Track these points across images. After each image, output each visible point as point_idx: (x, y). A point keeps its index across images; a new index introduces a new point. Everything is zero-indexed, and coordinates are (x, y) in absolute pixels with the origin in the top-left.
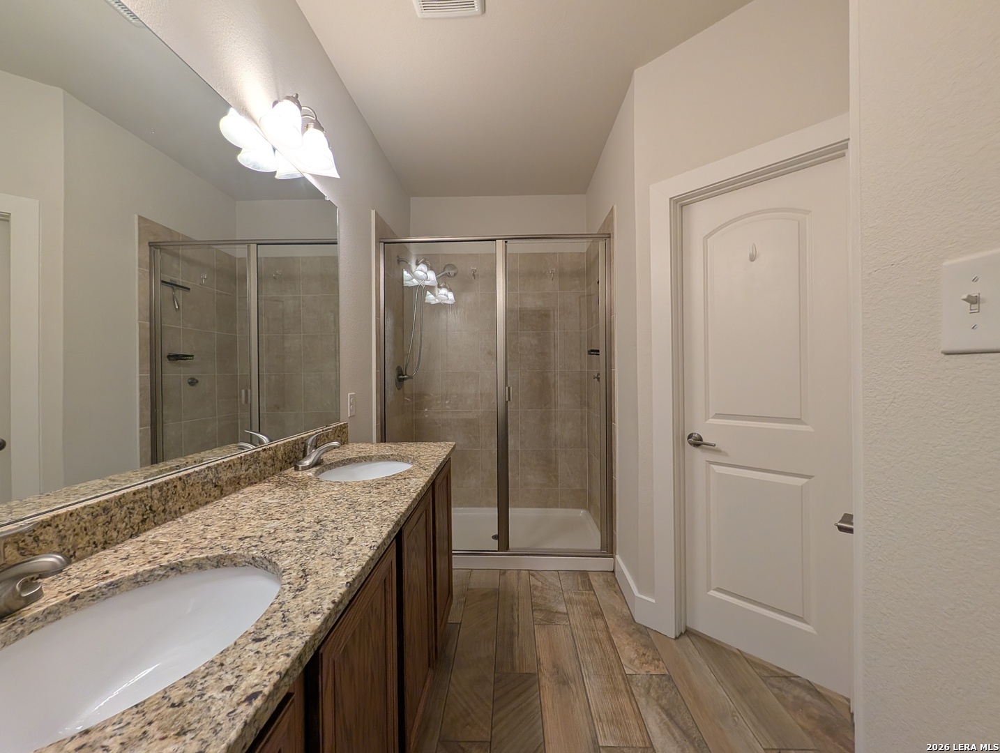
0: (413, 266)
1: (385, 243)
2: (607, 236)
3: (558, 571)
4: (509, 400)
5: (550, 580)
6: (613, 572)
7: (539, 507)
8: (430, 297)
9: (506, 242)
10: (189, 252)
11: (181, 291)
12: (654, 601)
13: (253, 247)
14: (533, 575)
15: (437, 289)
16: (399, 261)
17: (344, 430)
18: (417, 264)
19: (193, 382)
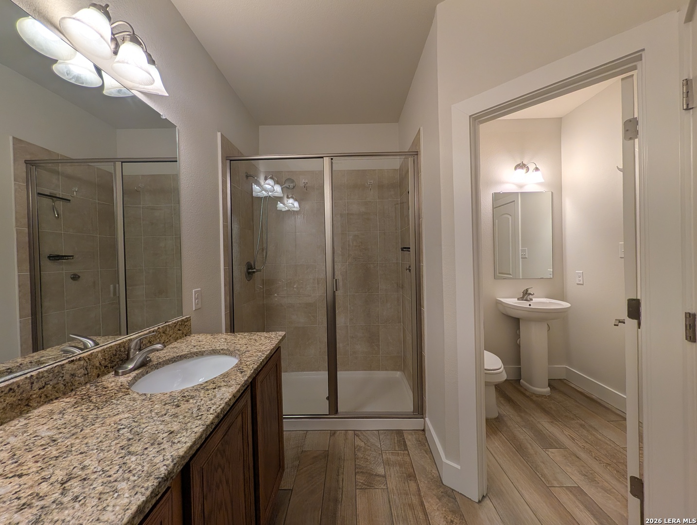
0: (262, 181)
1: (231, 160)
2: (415, 153)
3: (378, 430)
4: (336, 290)
5: (372, 440)
6: (424, 430)
7: (365, 370)
8: (280, 206)
9: (332, 159)
10: (69, 169)
11: (61, 202)
12: (459, 467)
13: (118, 164)
14: (358, 436)
15: (285, 199)
16: (247, 177)
17: (186, 324)
18: (266, 179)
19: (75, 277)
